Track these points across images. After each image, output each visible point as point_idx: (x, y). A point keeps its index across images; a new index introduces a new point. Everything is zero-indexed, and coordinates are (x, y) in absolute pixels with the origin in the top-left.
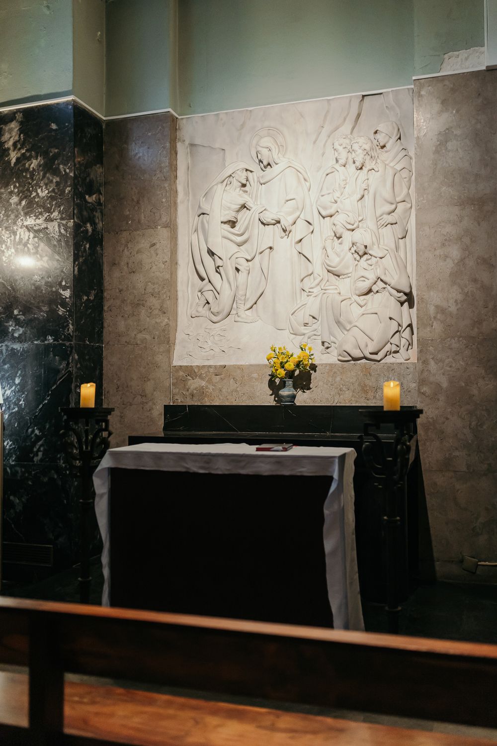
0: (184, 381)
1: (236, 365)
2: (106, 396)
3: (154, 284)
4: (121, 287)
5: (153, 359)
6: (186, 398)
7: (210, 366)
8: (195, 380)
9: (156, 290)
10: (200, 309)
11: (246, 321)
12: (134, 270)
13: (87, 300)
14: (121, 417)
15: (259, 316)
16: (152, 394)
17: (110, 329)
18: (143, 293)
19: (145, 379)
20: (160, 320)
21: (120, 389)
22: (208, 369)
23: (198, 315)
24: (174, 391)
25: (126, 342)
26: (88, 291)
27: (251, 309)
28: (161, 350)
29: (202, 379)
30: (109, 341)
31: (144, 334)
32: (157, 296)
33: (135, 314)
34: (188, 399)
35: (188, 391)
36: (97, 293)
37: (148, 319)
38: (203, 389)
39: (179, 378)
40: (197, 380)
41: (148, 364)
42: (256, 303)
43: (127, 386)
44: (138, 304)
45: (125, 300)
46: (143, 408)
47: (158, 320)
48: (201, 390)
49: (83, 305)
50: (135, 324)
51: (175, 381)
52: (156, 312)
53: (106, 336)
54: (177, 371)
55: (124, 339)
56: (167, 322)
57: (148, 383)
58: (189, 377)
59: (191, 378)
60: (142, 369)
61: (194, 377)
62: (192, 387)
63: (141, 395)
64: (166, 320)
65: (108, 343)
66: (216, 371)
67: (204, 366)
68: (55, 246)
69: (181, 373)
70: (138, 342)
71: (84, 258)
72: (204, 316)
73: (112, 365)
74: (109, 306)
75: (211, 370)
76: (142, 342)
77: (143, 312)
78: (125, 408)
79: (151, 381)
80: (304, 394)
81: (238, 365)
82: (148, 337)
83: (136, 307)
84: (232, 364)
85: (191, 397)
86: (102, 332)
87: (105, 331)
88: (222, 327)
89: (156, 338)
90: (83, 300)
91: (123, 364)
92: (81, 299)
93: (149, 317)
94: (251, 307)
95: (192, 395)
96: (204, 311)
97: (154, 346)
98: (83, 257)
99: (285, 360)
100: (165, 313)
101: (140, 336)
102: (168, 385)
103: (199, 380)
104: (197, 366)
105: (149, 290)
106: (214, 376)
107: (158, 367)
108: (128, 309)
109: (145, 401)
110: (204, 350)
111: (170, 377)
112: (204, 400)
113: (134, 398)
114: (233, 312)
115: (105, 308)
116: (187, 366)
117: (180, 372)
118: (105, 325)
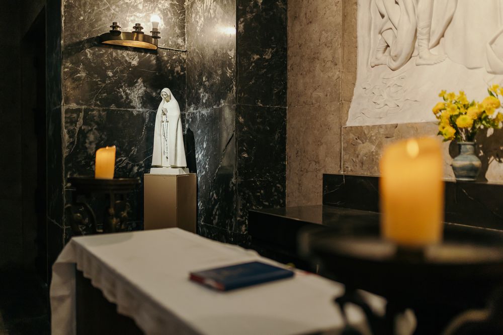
0: (354, 145)
1: (409, 124)
2: (289, 162)
3: (327, 32)
4: (300, 42)
5: (326, 119)
6: (356, 166)
7: (380, 126)
8: (365, 145)
9: (329, 39)
10: (380, 55)
11: (429, 62)
12: (311, 20)
13: (258, 59)
14: (299, 184)
15: (446, 54)
16: (324, 161)
17: (292, 90)
18: (318, 44)
19: (319, 143)
20: (332, 74)
21: (299, 153)
22: (378, 130)
23: (377, 63)
24: (345, 157)
25: (304, 102)
26: (261, 49)
27: (438, 46)
28: (333, 109)
29: (372, 142)
30: (291, 103)
31: (319, 92)
32: (330, 45)
33: (311, 70)
34: (358, 166)
35: (358, 157)
36: (277, 52)
37: (322, 74)
38: (373, 155)
39: (349, 142)
40: (367, 144)
41: (321, 126)
42: (443, 36)
43: (304, 151)
44: (313, 59)
45: (303, 56)
46: (316, 176)
47: (330, 74)
48: (371, 156)
49: (253, 64)
50: (311, 81)
51: (346, 145)
52: (329, 64)
53: (290, 98)
54: (348, 133)
55: (302, 99)
56: (338, 75)
57: (321, 147)
58: (359, 141)
59: (360, 142)
60: (316, 131)
61: (364, 141)
62: (361, 153)
63: (315, 162)
64: (338, 73)
65: (290, 105)
66: (387, 133)
67: (374, 126)
68: (225, 5)
69: (352, 136)
70: (314, 101)
71: (254, 14)
72: (383, 63)
73: (293, 128)
74: (292, 65)
75: (382, 131)
76: (317, 101)
77: (318, 66)
78: (302, 175)
79: (324, 145)
80: (500, 164)
81: (412, 123)
82: (321, 94)
83: (312, 62)
84: (405, 122)
85: (361, 165)
86: (285, 93)
87: (288, 91)
88: (401, 75)
89: (328, 95)
90: (252, 59)
91: (301, 127)
92: (249, 59)
93: (322, 71)
94: (438, 43)
95: (362, 163)
96: (384, 58)
97: (327, 105)
98: (252, 12)
99: (456, 113)
100: (336, 64)
101: (315, 94)
102: (338, 150)
103: (369, 144)
104: (367, 126)
105: (323, 40)
106: (384, 139)
107: (330, 129)
108: (306, 64)
109: (318, 168)
110: (378, 106)
111: (341, 141)
112: (373, 170)
113: (310, 164)
114: (415, 53)
115: (289, 67)
116: (357, 127)
117: (351, 134)
118: (289, 85)
